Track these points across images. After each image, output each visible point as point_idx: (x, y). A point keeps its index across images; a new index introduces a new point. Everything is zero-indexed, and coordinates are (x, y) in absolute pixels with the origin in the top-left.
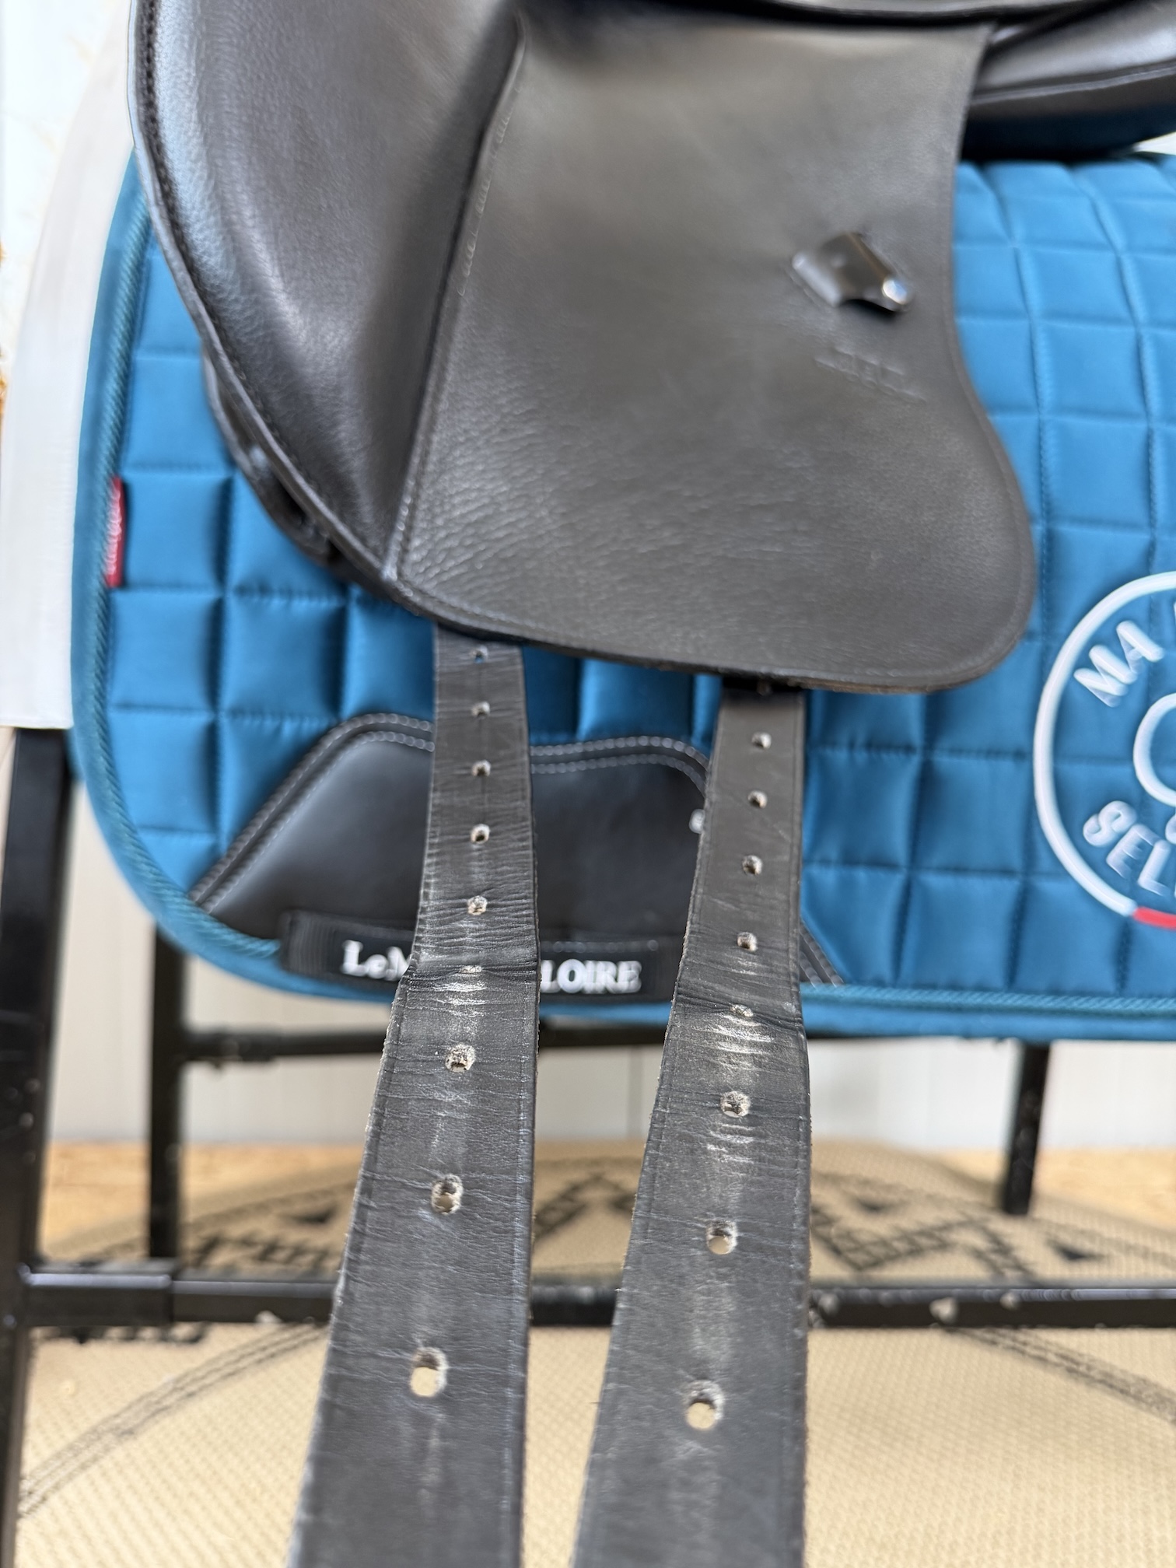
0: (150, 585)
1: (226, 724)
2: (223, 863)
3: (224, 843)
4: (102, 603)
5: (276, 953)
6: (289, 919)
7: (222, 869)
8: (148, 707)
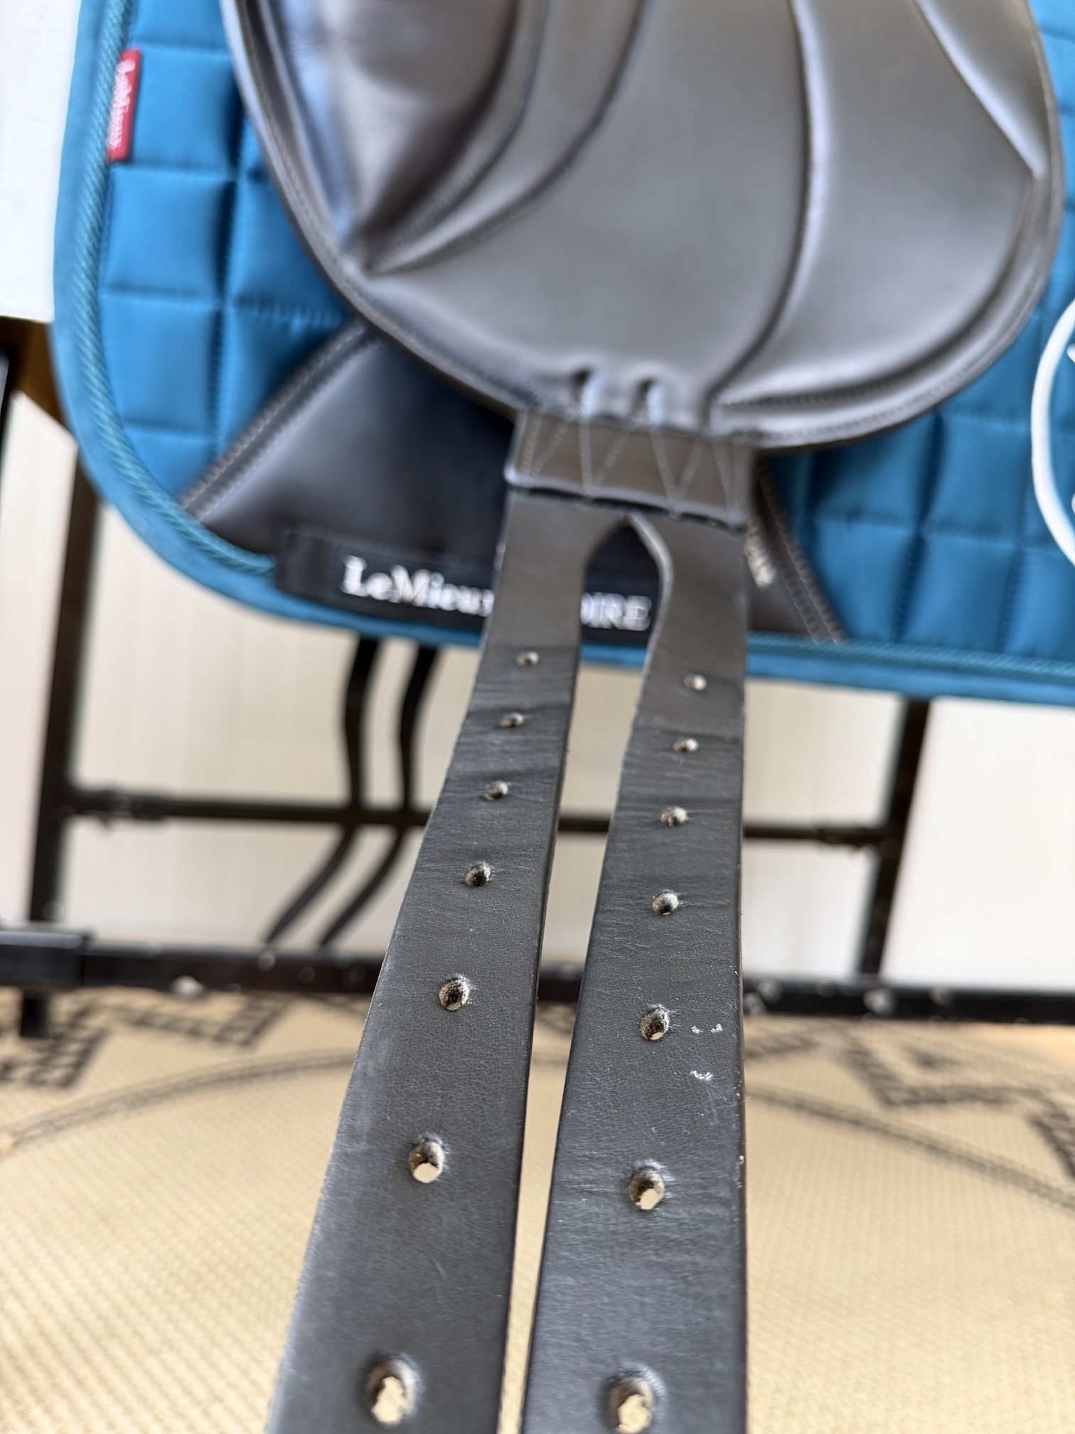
0: (157, 162)
1: (231, 313)
2: (219, 465)
3: (221, 441)
4: (101, 175)
5: (272, 570)
6: (287, 532)
7: (218, 473)
8: (146, 290)
